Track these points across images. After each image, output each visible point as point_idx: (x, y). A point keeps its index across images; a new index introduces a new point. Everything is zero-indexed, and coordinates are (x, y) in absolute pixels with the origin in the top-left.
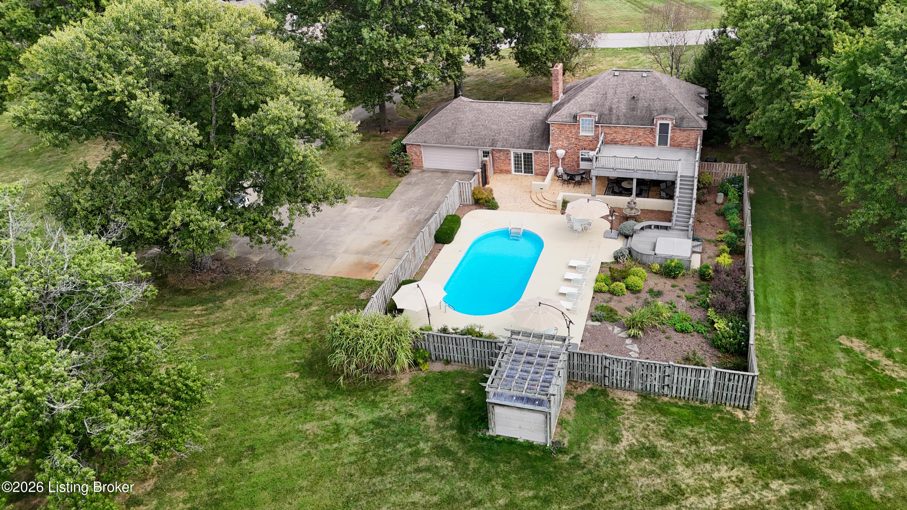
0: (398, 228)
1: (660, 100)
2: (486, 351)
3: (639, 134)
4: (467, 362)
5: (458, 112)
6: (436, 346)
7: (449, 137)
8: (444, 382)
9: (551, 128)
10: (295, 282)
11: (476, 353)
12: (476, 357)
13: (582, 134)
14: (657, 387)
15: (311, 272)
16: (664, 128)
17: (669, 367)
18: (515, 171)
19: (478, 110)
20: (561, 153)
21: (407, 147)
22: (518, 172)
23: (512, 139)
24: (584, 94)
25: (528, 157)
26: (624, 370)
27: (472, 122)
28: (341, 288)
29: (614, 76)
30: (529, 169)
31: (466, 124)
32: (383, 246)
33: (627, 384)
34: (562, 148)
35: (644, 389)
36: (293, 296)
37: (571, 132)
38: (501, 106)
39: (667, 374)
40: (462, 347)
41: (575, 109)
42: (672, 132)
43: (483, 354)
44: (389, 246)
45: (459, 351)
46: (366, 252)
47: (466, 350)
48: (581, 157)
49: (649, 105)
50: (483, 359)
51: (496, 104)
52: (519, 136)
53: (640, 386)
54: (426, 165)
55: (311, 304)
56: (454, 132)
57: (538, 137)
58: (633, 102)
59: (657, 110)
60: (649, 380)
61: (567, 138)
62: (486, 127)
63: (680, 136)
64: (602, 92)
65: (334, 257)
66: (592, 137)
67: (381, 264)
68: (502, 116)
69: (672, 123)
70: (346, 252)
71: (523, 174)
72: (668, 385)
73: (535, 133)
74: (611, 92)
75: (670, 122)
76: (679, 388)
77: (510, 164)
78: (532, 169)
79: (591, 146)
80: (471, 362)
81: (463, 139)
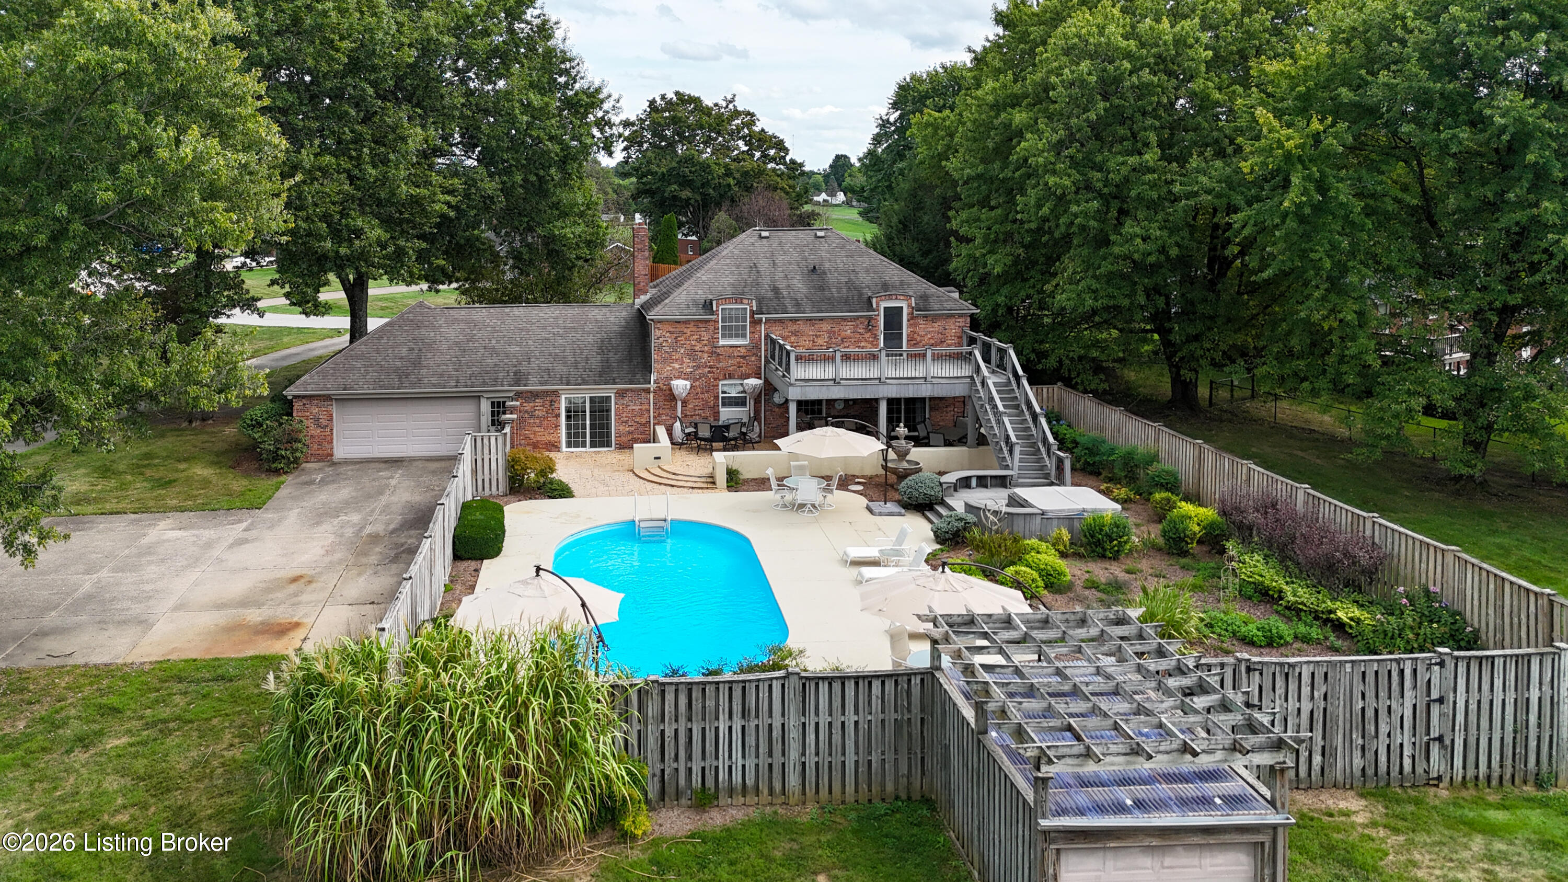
0: (323, 552)
1: (867, 271)
2: (851, 718)
3: (843, 334)
4: (777, 786)
5: (419, 328)
6: (669, 733)
7: (407, 376)
8: (732, 863)
9: (655, 333)
10: (22, 690)
11: (810, 738)
12: (811, 760)
13: (722, 342)
14: (1407, 752)
15: (79, 660)
16: (893, 317)
17: (1442, 664)
18: (569, 445)
19: (467, 322)
20: (681, 386)
21: (297, 405)
22: (577, 446)
23: (560, 368)
24: (711, 269)
25: (600, 409)
26: (1306, 707)
27: (457, 343)
28: (198, 682)
29: (761, 237)
30: (601, 438)
31: (444, 347)
32: (293, 587)
33: (1317, 759)
34: (681, 375)
35: (1370, 772)
36: (21, 725)
37: (699, 340)
38: (519, 312)
39: (1435, 695)
40: (764, 721)
41: (700, 292)
42: (909, 326)
43: (837, 737)
44: (314, 585)
45: (751, 740)
46: (244, 603)
47: (776, 733)
48: (721, 395)
49: (850, 280)
50: (837, 759)
51: (507, 310)
52: (576, 363)
53: (1358, 762)
54: (341, 451)
55: (100, 734)
56: (417, 363)
57: (620, 362)
58: (815, 277)
59: (868, 287)
60: (1384, 729)
61: (692, 354)
62: (494, 351)
63: (929, 330)
64: (746, 264)
65: (144, 623)
66: (745, 346)
67: (308, 621)
68: (528, 331)
69: (909, 306)
70: (180, 607)
71: (588, 449)
72: (1440, 739)
73: (611, 354)
74: (764, 265)
75: (904, 305)
76: (1472, 741)
77: (557, 426)
78: (608, 435)
79: (743, 369)
80: (793, 780)
81: (441, 375)
